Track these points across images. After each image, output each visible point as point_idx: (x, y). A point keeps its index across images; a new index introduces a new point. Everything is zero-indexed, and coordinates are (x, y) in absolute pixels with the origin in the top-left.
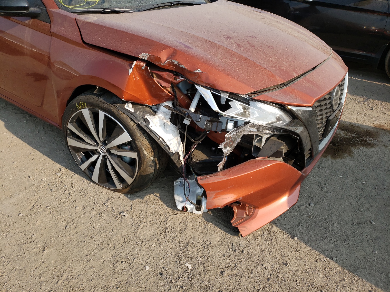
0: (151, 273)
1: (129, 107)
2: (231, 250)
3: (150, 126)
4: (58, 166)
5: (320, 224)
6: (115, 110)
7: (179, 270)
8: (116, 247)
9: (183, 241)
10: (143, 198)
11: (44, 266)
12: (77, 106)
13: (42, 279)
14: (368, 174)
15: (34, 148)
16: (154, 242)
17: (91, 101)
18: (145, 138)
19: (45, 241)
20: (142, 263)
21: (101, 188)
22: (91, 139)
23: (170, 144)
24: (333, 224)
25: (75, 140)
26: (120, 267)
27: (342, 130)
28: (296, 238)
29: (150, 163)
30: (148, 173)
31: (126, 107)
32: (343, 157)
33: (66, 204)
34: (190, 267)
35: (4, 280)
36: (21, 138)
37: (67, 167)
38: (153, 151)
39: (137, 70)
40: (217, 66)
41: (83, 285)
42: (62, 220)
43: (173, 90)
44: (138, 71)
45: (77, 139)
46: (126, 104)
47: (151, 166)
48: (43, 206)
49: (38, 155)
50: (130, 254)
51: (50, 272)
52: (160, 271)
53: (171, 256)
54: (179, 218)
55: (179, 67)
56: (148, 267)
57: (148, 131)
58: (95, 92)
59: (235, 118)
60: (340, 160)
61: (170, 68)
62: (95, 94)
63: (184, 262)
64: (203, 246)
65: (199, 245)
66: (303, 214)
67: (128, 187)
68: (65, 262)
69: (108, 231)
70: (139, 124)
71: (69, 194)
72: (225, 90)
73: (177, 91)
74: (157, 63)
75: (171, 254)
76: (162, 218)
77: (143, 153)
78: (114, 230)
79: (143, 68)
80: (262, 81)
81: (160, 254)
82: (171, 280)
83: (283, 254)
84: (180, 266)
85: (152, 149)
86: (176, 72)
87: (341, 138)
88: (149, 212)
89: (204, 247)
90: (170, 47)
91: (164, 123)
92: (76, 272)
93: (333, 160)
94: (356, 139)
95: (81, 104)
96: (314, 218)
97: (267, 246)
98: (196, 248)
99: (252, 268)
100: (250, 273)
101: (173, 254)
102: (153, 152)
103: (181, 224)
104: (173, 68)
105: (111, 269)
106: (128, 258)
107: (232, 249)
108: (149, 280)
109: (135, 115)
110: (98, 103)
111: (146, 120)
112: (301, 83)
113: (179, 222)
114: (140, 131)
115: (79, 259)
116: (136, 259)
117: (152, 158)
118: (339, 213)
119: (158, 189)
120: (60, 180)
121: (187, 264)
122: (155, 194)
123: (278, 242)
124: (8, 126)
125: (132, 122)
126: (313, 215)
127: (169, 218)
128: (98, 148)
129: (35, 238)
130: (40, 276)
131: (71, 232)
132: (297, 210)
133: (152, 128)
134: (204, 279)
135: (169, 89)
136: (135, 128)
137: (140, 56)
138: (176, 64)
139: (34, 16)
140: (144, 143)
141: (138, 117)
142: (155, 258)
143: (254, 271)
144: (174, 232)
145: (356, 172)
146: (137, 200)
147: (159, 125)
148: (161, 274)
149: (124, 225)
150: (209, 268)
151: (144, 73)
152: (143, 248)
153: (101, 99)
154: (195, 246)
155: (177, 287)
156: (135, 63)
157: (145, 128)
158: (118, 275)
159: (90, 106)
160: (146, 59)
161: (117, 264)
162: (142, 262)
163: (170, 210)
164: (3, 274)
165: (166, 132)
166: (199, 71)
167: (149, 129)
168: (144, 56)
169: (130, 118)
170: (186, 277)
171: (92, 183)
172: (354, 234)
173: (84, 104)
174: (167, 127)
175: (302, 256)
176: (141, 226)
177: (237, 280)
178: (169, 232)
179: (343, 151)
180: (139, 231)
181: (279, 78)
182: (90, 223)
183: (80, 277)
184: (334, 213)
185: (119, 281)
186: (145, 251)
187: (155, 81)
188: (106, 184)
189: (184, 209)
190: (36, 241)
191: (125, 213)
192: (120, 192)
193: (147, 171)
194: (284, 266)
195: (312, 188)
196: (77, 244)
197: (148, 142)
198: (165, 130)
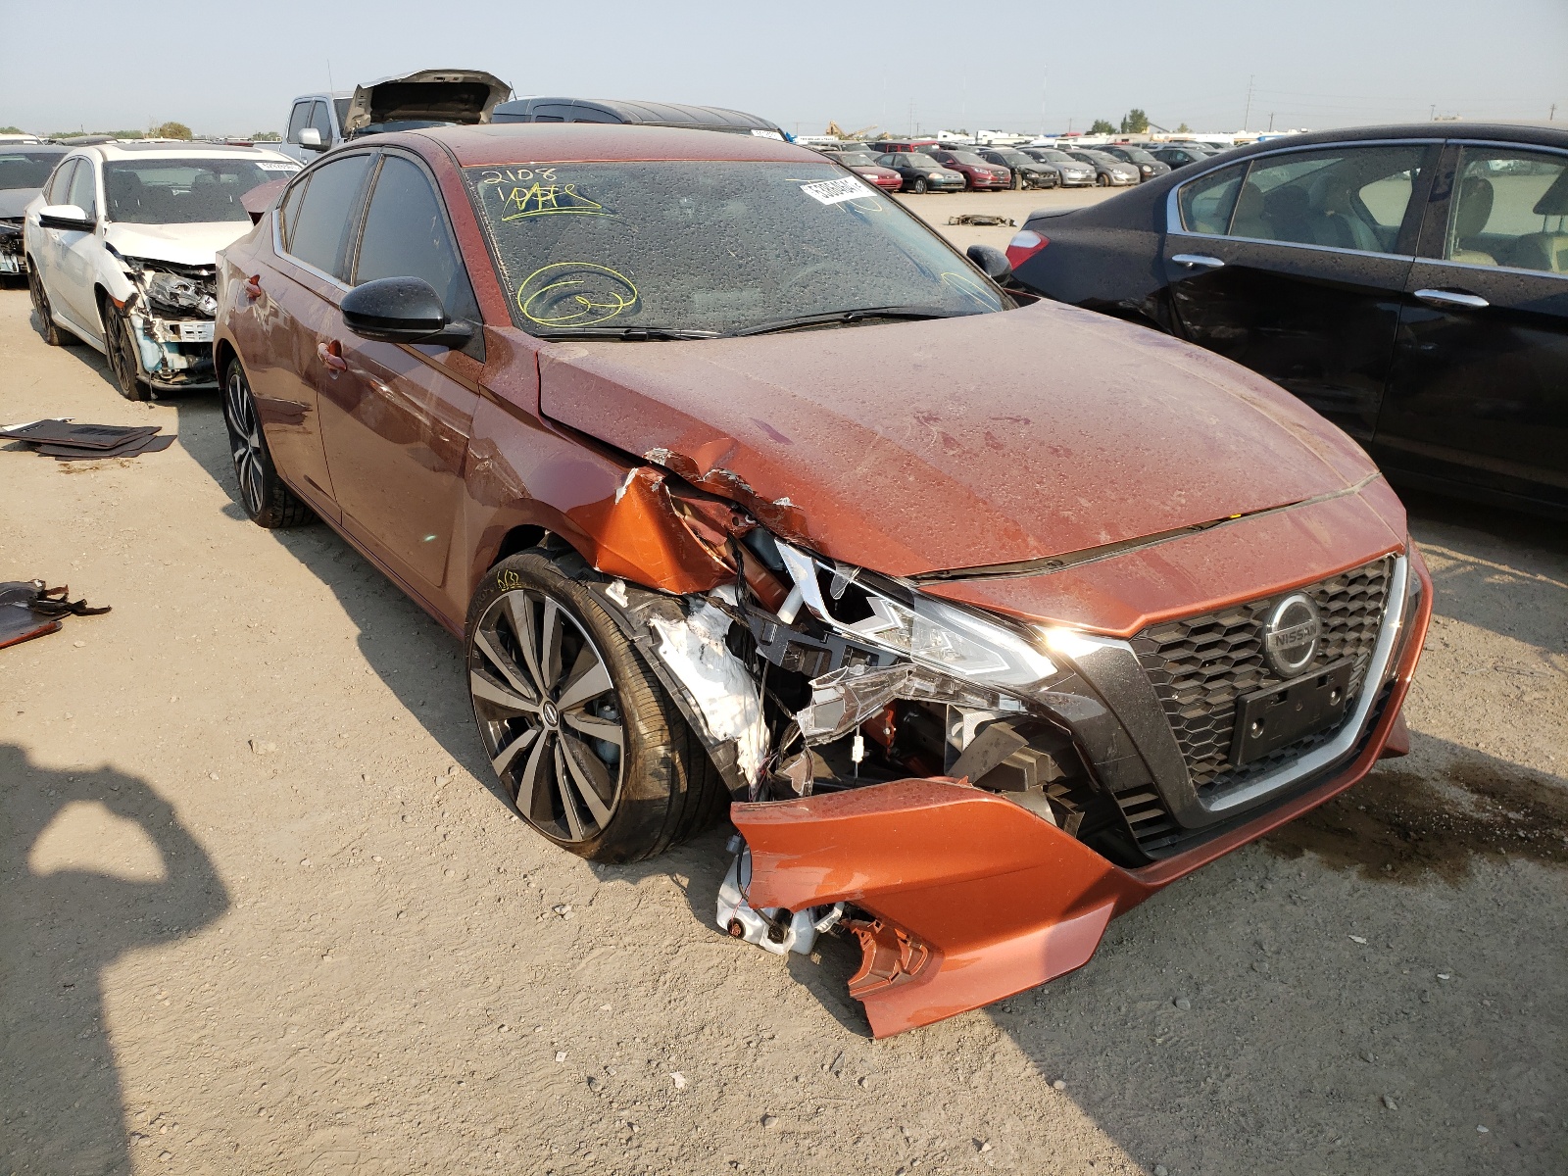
0: (566, 1073)
1: (615, 591)
2: (826, 1067)
3: (661, 650)
4: (449, 759)
5: (1179, 1066)
6: (579, 598)
7: (648, 1084)
8: (503, 989)
9: (695, 1014)
10: (634, 882)
11: (310, 991)
12: (499, 581)
13: (295, 1018)
14: (1485, 952)
15: (407, 705)
16: (612, 999)
17: (529, 569)
18: (646, 684)
19: (336, 936)
20: (553, 1043)
21: (534, 833)
22: (526, 682)
23: (713, 713)
24: (1228, 1076)
25: (488, 680)
26: (490, 1038)
27: (1476, 790)
28: (1059, 1084)
29: (656, 765)
30: (649, 796)
31: (608, 592)
32: (1415, 881)
33: (426, 859)
34: (681, 1082)
35: (208, 1001)
36: (385, 676)
37: (469, 767)
38: (667, 727)
39: (639, 491)
40: (839, 493)
41: (380, 1056)
42: (397, 896)
43: (737, 554)
44: (641, 496)
45: (493, 678)
46: (612, 586)
47: (656, 774)
48: (367, 853)
49: (409, 723)
50: (531, 1013)
51: (320, 1007)
52: (592, 1072)
53: (642, 1046)
54: (715, 953)
55: (740, 489)
56: (565, 1054)
57: (653, 664)
58: (540, 545)
59: (876, 644)
60: (1392, 889)
61: (720, 490)
62: (541, 552)
63: (671, 1067)
64: (749, 1039)
65: (738, 1035)
66: (1134, 1024)
67: (598, 837)
68: (360, 993)
69: (503, 946)
70: (633, 641)
71: (445, 836)
72: (846, 561)
73: (746, 557)
74: (689, 476)
75: (645, 1040)
76: (667, 943)
77: (637, 730)
78: (517, 947)
79: (654, 488)
80: (974, 544)
81: (615, 1032)
82: (611, 1102)
83: (989, 1117)
84: (653, 1074)
85: (663, 723)
86: (738, 503)
87: (1449, 818)
88: (636, 921)
89: (749, 1043)
90: (725, 435)
91: (703, 647)
92: (377, 1022)
93: (1362, 884)
94: (1516, 830)
95: (509, 575)
96: (1169, 1043)
97: (950, 1084)
98: (725, 1042)
99: (864, 1130)
100: (850, 1142)
101: (651, 1041)
102: (666, 733)
103: (711, 971)
104: (727, 491)
105: (467, 1038)
106: (523, 1020)
107: (831, 1068)
108: (551, 1088)
109: (627, 616)
110: (543, 574)
111: (653, 632)
112: (1120, 566)
113: (708, 965)
114: (636, 663)
115: (398, 994)
116: (541, 1029)
117: (662, 750)
118: (1273, 1048)
119: (691, 865)
120: (437, 797)
121: (677, 1076)
122: (678, 876)
123: (994, 1081)
124: (364, 642)
125: (618, 633)
126: (1171, 1034)
127: (687, 947)
128: (539, 710)
129: (317, 922)
130: (293, 1010)
131: (407, 928)
132: (1119, 1009)
133: (668, 659)
134: (706, 1122)
135: (723, 549)
136: (622, 652)
137: (649, 455)
138: (733, 482)
139: (456, 342)
140: (640, 698)
141: (635, 621)
142: (594, 1039)
143: (868, 1139)
144: (682, 986)
145: (1438, 936)
146: (618, 884)
147: (687, 649)
148: (590, 1080)
149: (549, 941)
150: (735, 1098)
151: (659, 499)
152: (576, 1006)
153: (553, 567)
154: (725, 1035)
155: (618, 1122)
156: (634, 472)
157: (647, 656)
158: (477, 1056)
159: (528, 584)
160: (662, 463)
161: (486, 1029)
162: (555, 1040)
163: (699, 927)
164: (213, 988)
165: (706, 674)
166: (785, 502)
167: (658, 658)
168: (659, 454)
169: (615, 623)
170: (656, 1103)
171: (516, 818)
172: (1289, 1121)
173: (514, 577)
174: (711, 659)
175: (1048, 1138)
176: (596, 952)
177: (801, 1149)
178: (668, 984)
179: (1429, 859)
180: (584, 961)
181: (1036, 544)
182: (464, 916)
183: (383, 1035)
184: (1253, 1044)
185: (473, 1068)
186: (575, 1016)
187: (685, 524)
188: (550, 823)
189: (736, 928)
190: (317, 930)
191: (568, 908)
192: (579, 854)
193: (646, 791)
194: (972, 1148)
195: (1217, 954)
196: (408, 960)
197: (653, 699)
198: (702, 666)
